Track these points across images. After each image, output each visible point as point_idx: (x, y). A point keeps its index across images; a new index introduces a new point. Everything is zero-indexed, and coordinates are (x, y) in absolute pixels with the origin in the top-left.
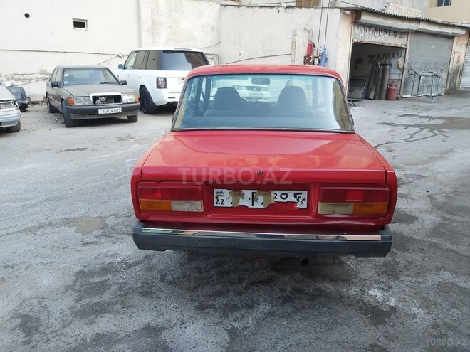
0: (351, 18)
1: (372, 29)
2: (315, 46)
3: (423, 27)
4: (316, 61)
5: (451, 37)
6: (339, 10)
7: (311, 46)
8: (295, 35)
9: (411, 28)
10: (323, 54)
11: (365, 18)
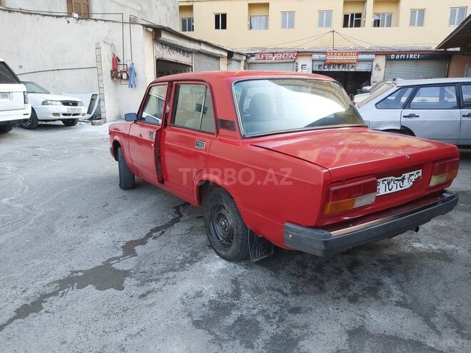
0: (151, 35)
1: (168, 47)
2: (119, 61)
3: (203, 48)
4: (125, 76)
5: (217, 58)
6: (142, 27)
7: (116, 61)
8: (98, 48)
9: (195, 49)
10: (131, 68)
11: (165, 37)
